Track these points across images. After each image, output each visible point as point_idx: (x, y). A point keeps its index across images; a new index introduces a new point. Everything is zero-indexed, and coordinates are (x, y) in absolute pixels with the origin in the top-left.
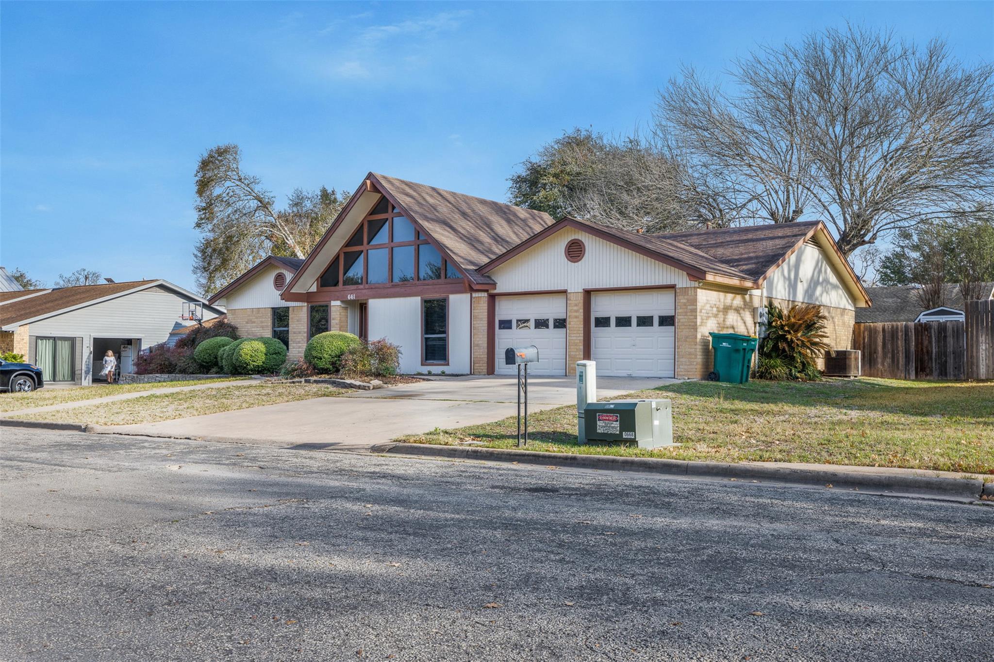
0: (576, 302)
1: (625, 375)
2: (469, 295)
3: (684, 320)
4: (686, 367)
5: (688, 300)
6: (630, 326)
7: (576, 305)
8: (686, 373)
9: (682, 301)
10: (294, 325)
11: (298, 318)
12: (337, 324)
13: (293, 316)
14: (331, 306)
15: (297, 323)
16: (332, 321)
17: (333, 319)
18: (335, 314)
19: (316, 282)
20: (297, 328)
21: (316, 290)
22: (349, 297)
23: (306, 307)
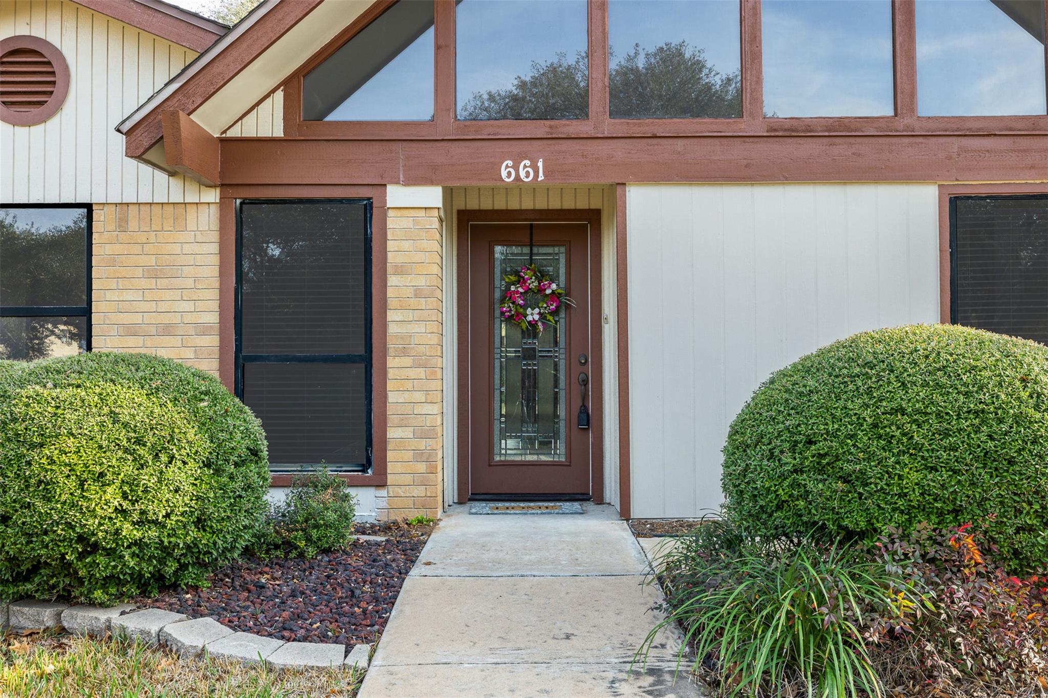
10: (129, 295)
11: (152, 261)
12: (418, 293)
13: (118, 248)
14: (384, 210)
15: (144, 283)
16: (392, 280)
17: (401, 271)
18: (407, 245)
19: (279, 95)
20: (152, 306)
21: (279, 133)
22: (506, 172)
23: (214, 210)
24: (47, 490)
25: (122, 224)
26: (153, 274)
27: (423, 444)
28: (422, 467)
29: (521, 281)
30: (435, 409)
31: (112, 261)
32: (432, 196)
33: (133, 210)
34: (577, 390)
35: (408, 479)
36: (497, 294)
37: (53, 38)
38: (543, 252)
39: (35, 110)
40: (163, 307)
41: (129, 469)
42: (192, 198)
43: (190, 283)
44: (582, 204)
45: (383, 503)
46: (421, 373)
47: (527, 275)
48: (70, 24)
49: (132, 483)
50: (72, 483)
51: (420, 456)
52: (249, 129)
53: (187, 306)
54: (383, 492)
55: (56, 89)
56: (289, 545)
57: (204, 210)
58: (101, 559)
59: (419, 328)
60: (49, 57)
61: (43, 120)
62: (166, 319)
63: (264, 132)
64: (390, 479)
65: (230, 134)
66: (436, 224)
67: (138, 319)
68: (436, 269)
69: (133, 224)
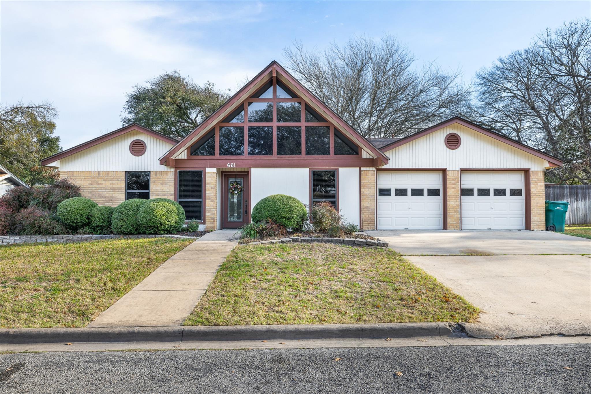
0: (453, 177)
1: (486, 228)
2: (358, 169)
3: (535, 192)
4: (537, 223)
5: (538, 179)
6: (489, 195)
7: (453, 180)
8: (538, 227)
9: (534, 180)
10: (157, 188)
11: (162, 182)
12: (212, 188)
13: (155, 179)
14: (205, 173)
15: (160, 186)
16: (207, 186)
17: (208, 184)
18: (210, 179)
19: (186, 151)
20: (162, 190)
21: (186, 158)
22: (228, 165)
23: (173, 172)
24: (156, 216)
25: (156, 175)
26: (162, 184)
27: (212, 216)
28: (212, 221)
29: (233, 185)
30: (215, 210)
31: (154, 182)
32: (215, 170)
33: (158, 172)
34: (245, 207)
35: (210, 223)
36: (229, 188)
37: (143, 140)
38: (238, 179)
39: (140, 153)
40: (164, 190)
41: (167, 214)
42: (169, 170)
43: (169, 186)
44: (246, 170)
45: (205, 227)
46: (212, 203)
47: (234, 184)
48: (146, 137)
49: (167, 216)
50: (159, 215)
51: (212, 218)
52: (180, 157)
53: (168, 190)
54: (205, 225)
55: (144, 149)
56: (188, 230)
57: (171, 172)
58: (163, 226)
59: (212, 194)
60: (143, 143)
61: (141, 155)
62: (164, 193)
63: (183, 158)
64: (206, 223)
65: (177, 158)
66: (215, 175)
67: (159, 193)
68: (215, 183)
69: (158, 175)
